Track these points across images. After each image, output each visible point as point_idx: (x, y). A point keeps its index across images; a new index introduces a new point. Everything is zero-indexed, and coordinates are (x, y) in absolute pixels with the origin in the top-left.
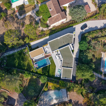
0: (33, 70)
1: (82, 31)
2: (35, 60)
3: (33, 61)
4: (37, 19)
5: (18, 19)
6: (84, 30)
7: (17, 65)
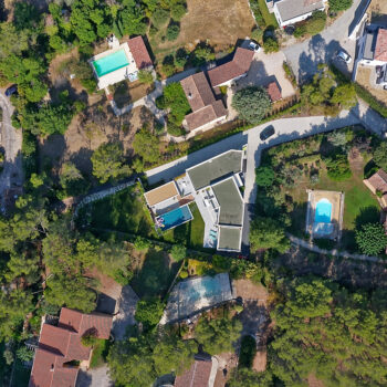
0: (152, 232)
1: (262, 142)
2: (157, 211)
3: (152, 214)
4: (158, 116)
5: (114, 115)
6: (267, 141)
7: (116, 222)
